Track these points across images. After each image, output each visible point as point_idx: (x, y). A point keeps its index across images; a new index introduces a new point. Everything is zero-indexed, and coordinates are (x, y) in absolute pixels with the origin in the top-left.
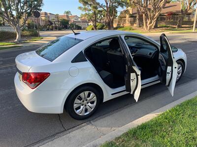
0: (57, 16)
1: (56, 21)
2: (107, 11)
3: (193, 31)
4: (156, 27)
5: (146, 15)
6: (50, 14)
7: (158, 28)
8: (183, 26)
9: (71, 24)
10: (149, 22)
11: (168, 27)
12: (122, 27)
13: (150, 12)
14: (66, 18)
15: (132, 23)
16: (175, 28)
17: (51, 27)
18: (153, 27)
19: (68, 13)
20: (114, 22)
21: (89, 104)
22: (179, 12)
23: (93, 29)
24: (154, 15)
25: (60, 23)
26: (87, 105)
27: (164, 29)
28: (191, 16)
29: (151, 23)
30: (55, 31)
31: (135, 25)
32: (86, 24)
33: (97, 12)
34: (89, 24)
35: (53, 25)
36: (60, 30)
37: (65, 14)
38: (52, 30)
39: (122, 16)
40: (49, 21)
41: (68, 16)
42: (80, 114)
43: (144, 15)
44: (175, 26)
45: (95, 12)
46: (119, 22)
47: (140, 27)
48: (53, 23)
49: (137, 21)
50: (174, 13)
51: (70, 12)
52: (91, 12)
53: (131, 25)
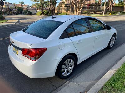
0: (14, 5)
1: (14, 9)
2: (50, 2)
3: (103, 15)
4: (82, 13)
5: (76, 5)
6: (9, 3)
7: (83, 13)
8: (97, 12)
9: (25, 11)
10: (78, 10)
11: (89, 13)
12: (61, 13)
13: (78, 4)
14: (21, 7)
15: (67, 10)
16: (93, 14)
17: (10, 13)
18: (80, 13)
19: (21, 3)
20: (55, 9)
21: (70, 68)
22: (94, 4)
23: (41, 15)
24: (81, 6)
25: (17, 10)
26: (69, 68)
27: (86, 14)
28: (100, 6)
29: (79, 10)
30: (14, 15)
31: (69, 12)
32: (36, 11)
33: (43, 2)
34: (37, 11)
35: (12, 11)
36: (17, 14)
37: (20, 4)
38: (11, 15)
39: (60, 5)
40: (9, 9)
41: (22, 5)
42: (65, 75)
43: (75, 5)
44: (92, 13)
45: (42, 2)
46: (58, 10)
47: (72, 13)
48: (12, 10)
49: (70, 9)
50: (91, 5)
51: (23, 2)
52: (39, 3)
53: (66, 12)
